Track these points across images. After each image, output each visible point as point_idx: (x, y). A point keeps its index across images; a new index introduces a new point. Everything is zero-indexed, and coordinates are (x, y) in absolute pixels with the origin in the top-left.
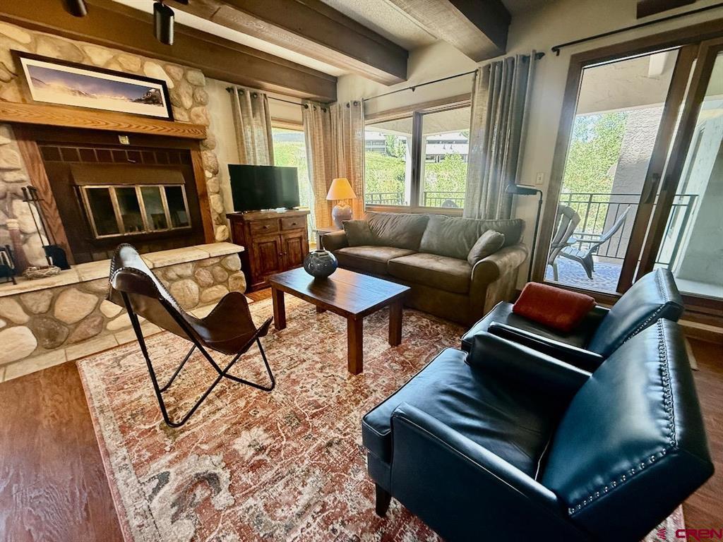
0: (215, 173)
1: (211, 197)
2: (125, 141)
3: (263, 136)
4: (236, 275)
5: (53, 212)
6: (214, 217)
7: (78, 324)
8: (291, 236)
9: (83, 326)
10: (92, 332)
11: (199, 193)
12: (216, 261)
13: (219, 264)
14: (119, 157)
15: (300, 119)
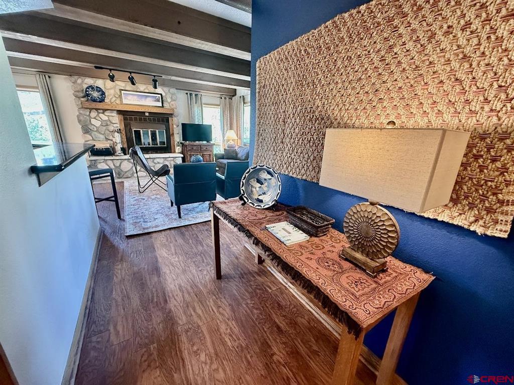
0: (178, 126)
1: (175, 135)
2: (147, 114)
3: (200, 112)
5: (124, 137)
6: (176, 143)
7: (126, 172)
8: (205, 153)
9: (127, 173)
10: (130, 176)
11: (171, 133)
12: (172, 159)
13: (173, 160)
14: (145, 120)
15: (218, 103)
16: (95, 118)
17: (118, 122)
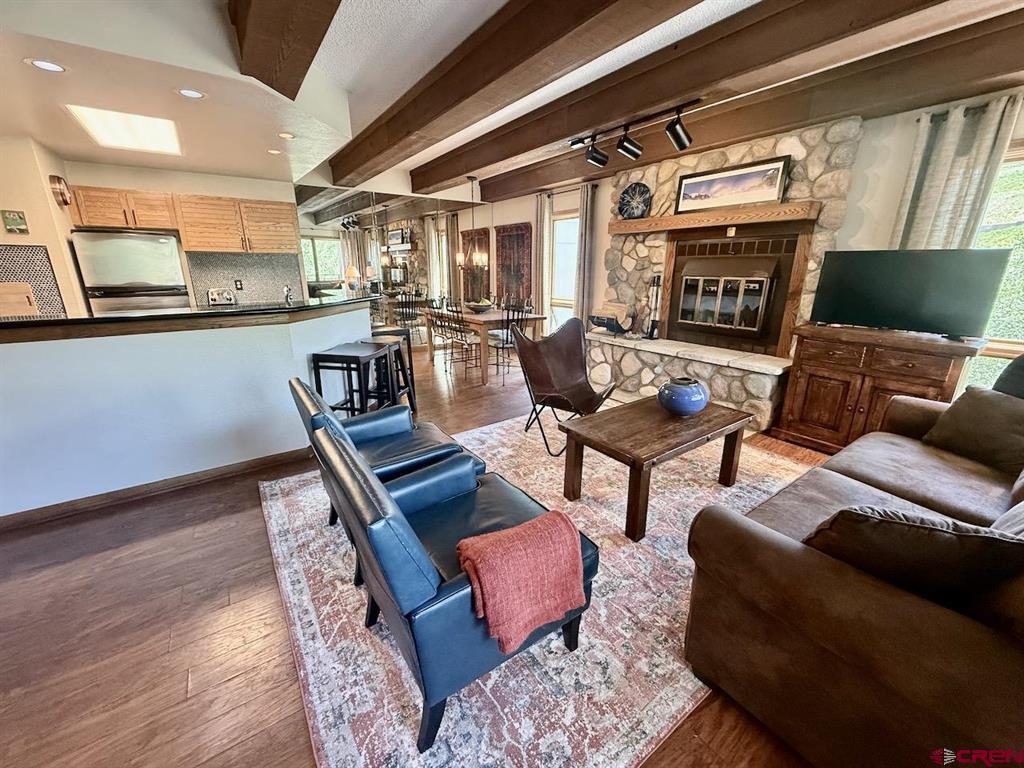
1: (803, 296)
2: (731, 232)
4: (754, 402)
5: (668, 296)
12: (736, 373)
16: (628, 255)
17: (663, 259)
